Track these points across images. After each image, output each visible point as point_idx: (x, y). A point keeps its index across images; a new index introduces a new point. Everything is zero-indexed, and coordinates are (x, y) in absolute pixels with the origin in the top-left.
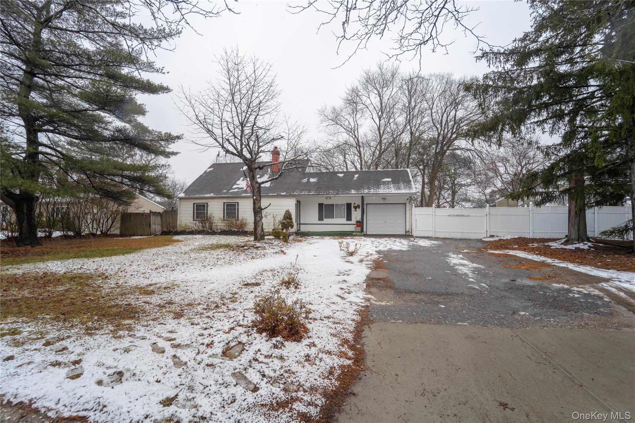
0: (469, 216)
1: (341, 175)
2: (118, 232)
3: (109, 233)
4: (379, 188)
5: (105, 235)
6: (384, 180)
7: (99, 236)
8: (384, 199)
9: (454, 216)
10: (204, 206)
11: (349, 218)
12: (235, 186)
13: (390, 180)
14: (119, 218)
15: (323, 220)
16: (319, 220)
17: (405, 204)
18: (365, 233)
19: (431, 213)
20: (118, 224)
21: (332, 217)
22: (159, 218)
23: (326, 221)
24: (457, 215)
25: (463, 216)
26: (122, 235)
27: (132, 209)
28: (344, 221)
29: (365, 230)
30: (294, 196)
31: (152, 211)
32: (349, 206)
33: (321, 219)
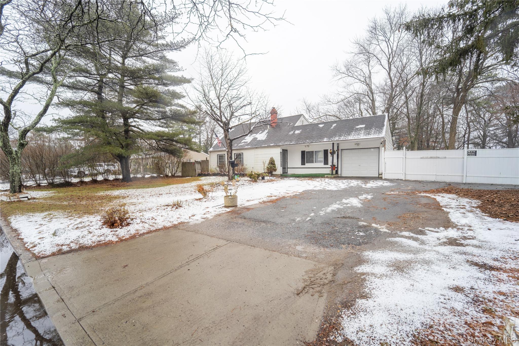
0: (445, 158)
1: (321, 126)
2: (180, 174)
3: (175, 175)
4: (349, 135)
5: (173, 176)
6: (357, 127)
7: (170, 177)
8: (358, 144)
9: (427, 158)
10: (223, 156)
11: (326, 162)
12: (243, 141)
13: (364, 126)
14: (180, 165)
15: (305, 165)
16: (302, 164)
17: (379, 148)
18: (340, 175)
19: (402, 156)
20: (180, 169)
21: (312, 162)
22: (200, 165)
23: (307, 165)
24: (431, 158)
25: (439, 158)
26: (182, 177)
27: (185, 160)
28: (322, 165)
29: (339, 172)
30: (279, 146)
31: (197, 160)
32: (326, 152)
33: (303, 163)
